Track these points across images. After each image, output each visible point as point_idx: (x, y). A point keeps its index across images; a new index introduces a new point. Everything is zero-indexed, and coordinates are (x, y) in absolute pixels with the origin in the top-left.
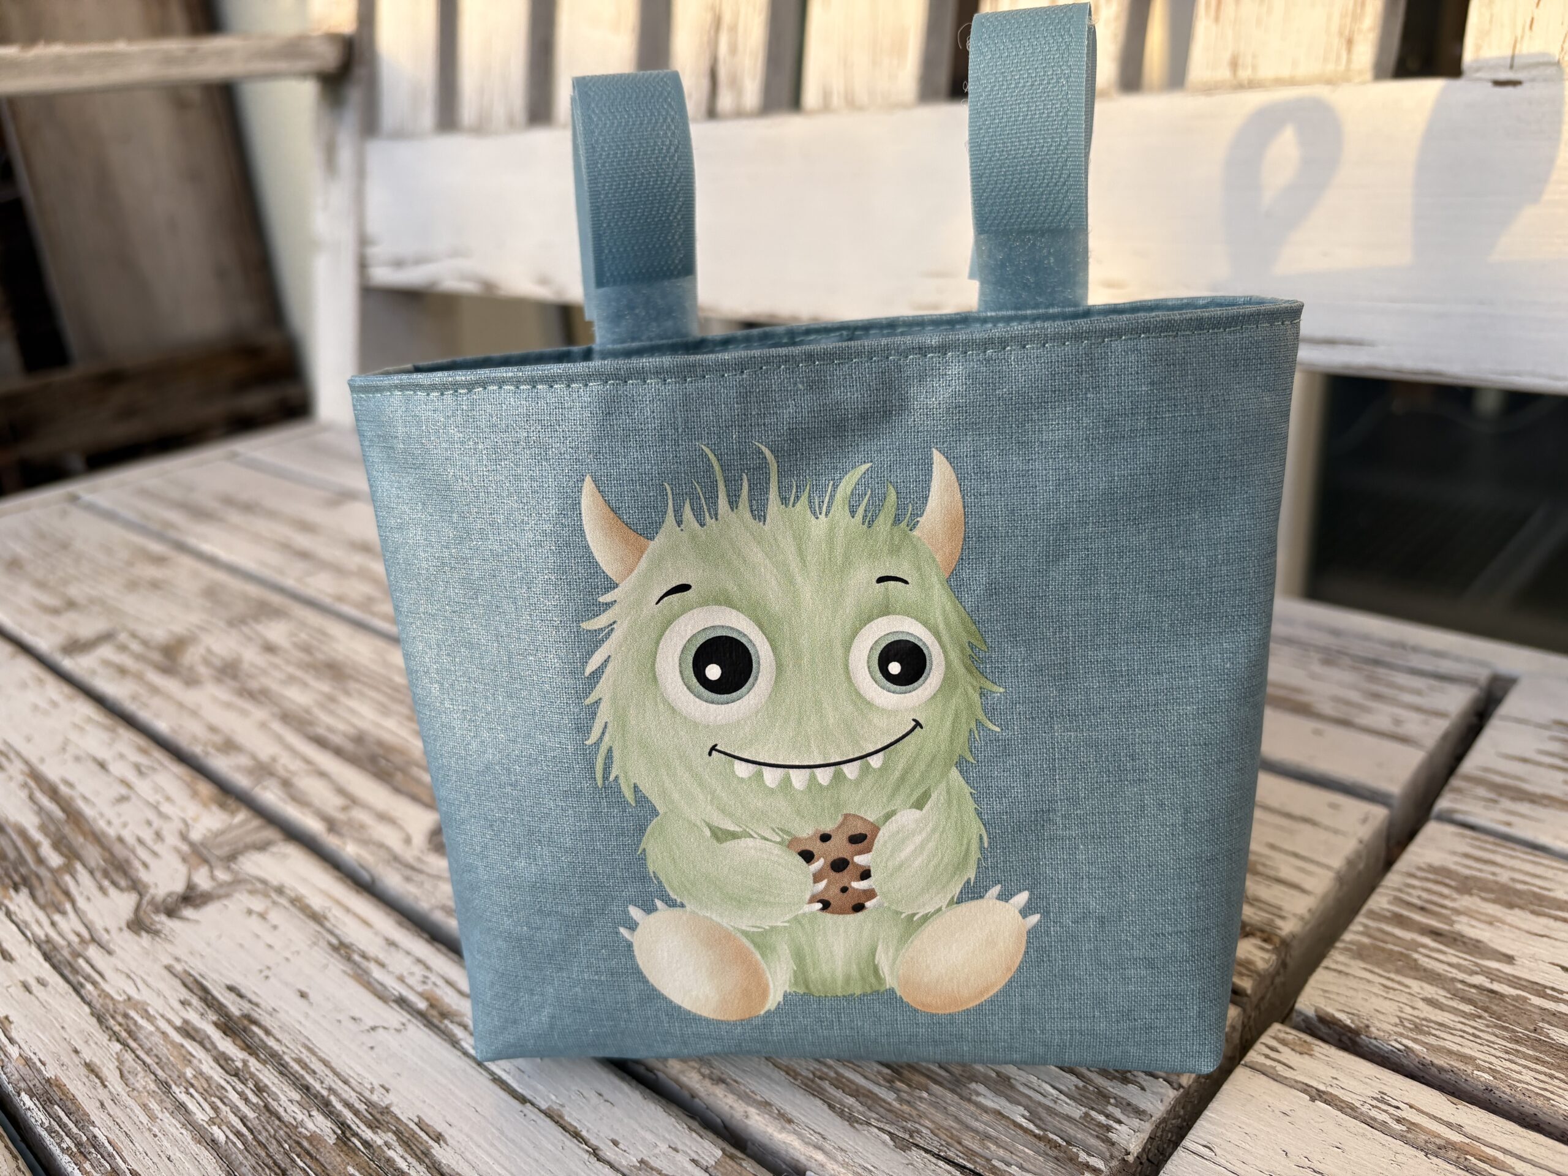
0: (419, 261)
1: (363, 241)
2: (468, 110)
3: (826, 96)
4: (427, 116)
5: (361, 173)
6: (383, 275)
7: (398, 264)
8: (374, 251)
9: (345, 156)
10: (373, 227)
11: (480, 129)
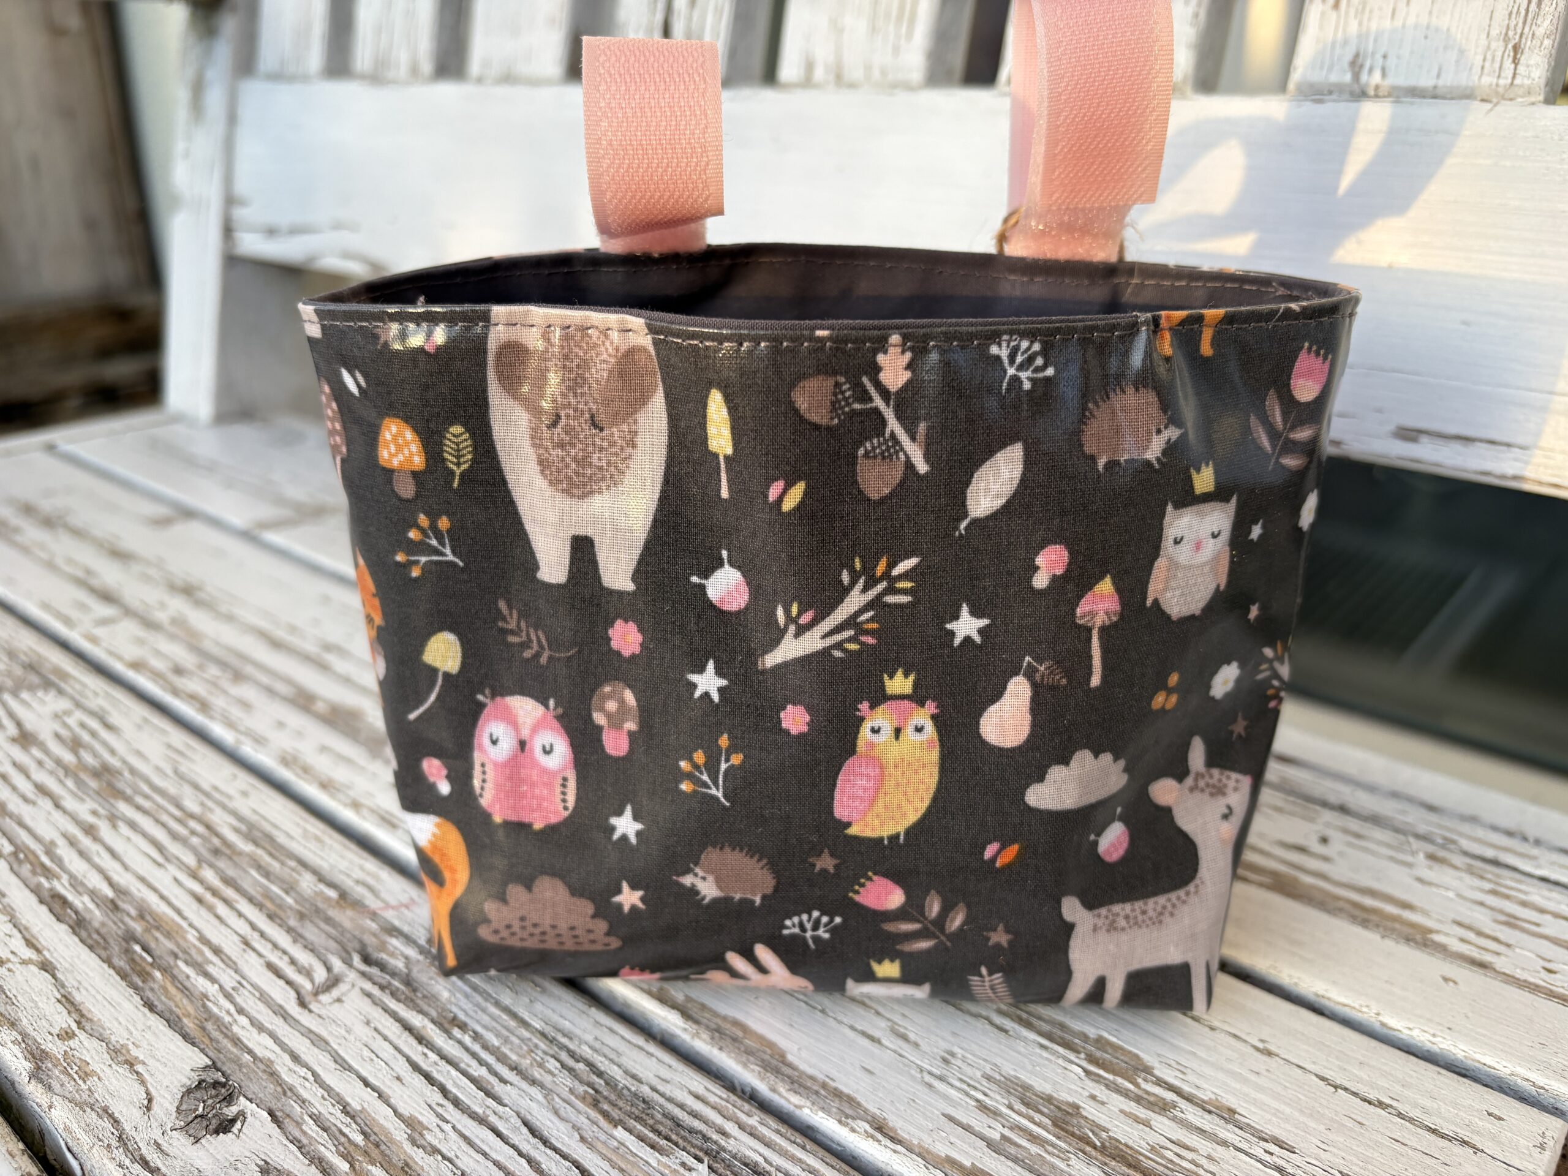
0: (295, 231)
1: (230, 201)
2: (363, 55)
3: (810, 66)
4: (315, 58)
5: (232, 119)
6: (252, 244)
7: (271, 232)
8: (240, 214)
9: (215, 99)
10: (243, 186)
11: (376, 78)
